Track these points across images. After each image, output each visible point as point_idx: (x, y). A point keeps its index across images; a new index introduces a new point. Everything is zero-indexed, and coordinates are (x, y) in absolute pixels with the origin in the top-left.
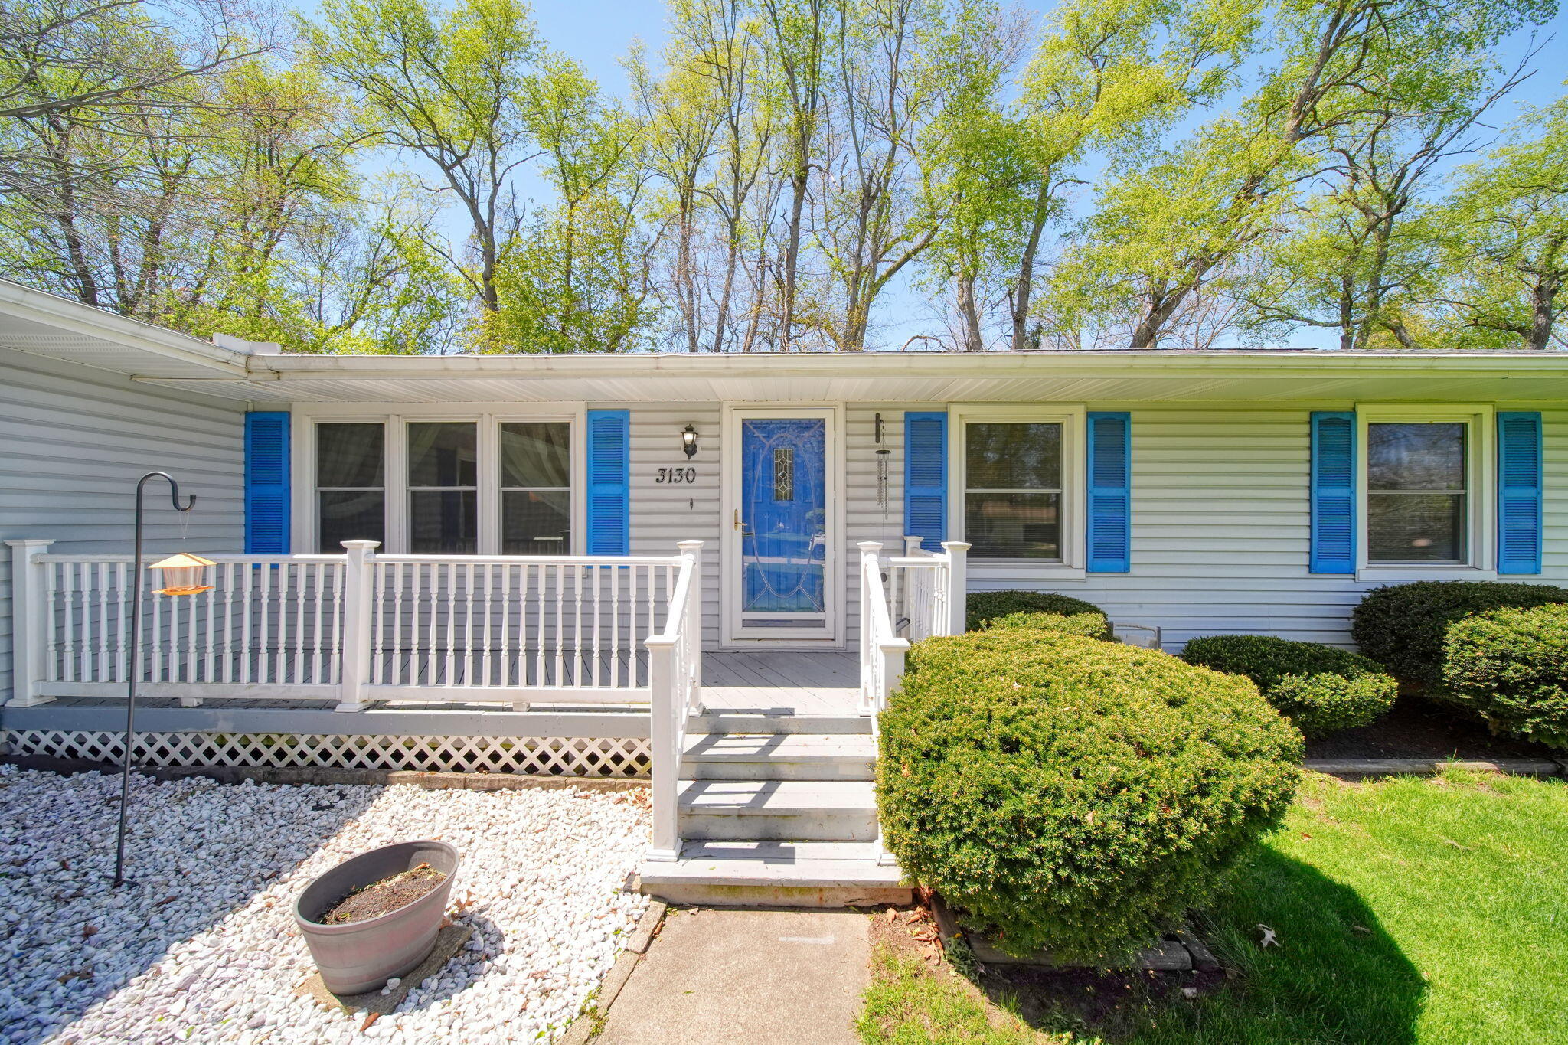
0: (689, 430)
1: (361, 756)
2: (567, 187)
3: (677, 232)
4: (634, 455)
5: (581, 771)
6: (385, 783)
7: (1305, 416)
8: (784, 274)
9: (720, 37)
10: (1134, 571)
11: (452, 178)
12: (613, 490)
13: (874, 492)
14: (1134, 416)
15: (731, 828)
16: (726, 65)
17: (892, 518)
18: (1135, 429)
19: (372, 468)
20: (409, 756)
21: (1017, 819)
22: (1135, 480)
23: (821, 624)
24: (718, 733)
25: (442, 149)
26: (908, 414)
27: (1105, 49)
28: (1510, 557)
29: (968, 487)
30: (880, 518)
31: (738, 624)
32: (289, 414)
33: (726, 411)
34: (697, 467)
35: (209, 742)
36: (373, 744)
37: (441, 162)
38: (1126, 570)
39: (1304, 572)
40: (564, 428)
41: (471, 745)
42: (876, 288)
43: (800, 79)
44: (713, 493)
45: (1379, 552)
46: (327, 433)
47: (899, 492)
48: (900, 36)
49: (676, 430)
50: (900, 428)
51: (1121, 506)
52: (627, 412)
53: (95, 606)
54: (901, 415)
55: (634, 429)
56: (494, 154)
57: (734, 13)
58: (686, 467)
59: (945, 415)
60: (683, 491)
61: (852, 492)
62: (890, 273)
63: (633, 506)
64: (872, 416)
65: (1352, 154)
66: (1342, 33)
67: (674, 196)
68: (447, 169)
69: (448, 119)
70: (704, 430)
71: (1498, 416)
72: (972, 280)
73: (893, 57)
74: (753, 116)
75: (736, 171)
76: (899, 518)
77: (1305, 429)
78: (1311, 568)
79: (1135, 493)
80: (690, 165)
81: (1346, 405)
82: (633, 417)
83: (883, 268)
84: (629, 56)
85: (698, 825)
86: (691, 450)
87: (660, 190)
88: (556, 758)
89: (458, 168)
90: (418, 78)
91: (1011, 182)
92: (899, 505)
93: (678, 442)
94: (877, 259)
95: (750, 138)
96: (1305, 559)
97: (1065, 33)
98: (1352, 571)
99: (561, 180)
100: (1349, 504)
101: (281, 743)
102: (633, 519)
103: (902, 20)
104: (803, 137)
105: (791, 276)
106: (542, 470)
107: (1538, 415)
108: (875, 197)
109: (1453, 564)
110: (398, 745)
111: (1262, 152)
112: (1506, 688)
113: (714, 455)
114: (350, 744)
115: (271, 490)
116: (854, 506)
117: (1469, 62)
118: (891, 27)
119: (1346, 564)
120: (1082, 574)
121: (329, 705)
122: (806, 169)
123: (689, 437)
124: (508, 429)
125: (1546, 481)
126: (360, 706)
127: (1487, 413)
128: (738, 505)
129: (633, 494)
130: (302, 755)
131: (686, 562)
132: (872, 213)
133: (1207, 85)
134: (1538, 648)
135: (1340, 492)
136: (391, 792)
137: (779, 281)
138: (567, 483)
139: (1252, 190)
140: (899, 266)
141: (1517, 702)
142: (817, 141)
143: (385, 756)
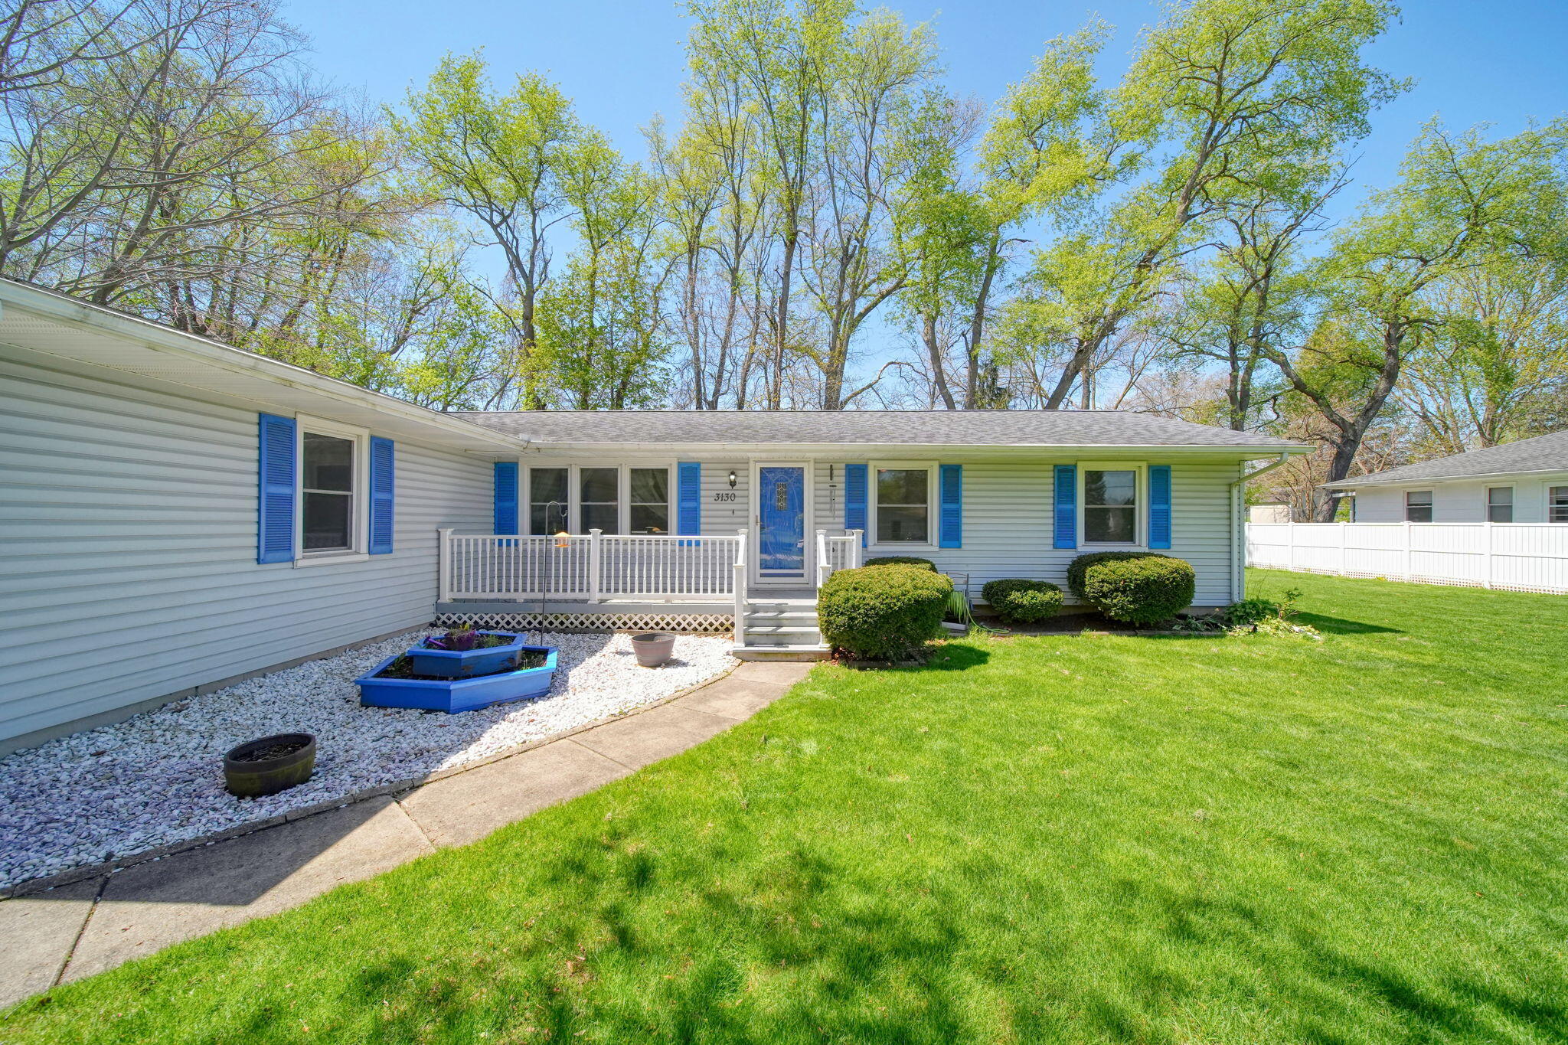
0: (733, 473)
1: (598, 623)
2: (592, 238)
3: (684, 270)
4: (702, 486)
5: (695, 629)
6: (612, 633)
7: (1051, 467)
8: (778, 319)
9: (725, 122)
10: (963, 547)
11: (499, 235)
12: (691, 504)
13: (828, 506)
14: (964, 467)
15: (764, 639)
16: (729, 144)
17: (837, 520)
18: (964, 473)
19: (562, 494)
20: (619, 624)
21: (853, 606)
22: (964, 500)
23: (802, 575)
24: (755, 612)
25: (492, 211)
26: (847, 465)
27: (1044, 130)
28: (1155, 540)
29: (879, 503)
30: (831, 520)
31: (758, 576)
32: (517, 464)
33: (752, 464)
34: (736, 493)
35: (530, 618)
36: (604, 618)
37: (491, 222)
38: (960, 547)
39: (1051, 548)
40: (664, 472)
41: (647, 619)
42: (854, 325)
43: (791, 158)
44: (745, 507)
45: (1089, 537)
46: (536, 474)
47: (843, 506)
48: (874, 123)
49: (726, 473)
50: (843, 472)
51: (957, 513)
52: (699, 464)
53: (476, 559)
54: (843, 466)
55: (703, 473)
56: (535, 216)
57: (737, 105)
58: (730, 493)
59: (866, 466)
60: (728, 505)
61: (818, 506)
62: (868, 310)
63: (703, 513)
64: (828, 466)
65: (1240, 223)
66: (1217, 139)
67: (681, 240)
68: (495, 227)
69: (499, 184)
70: (740, 473)
71: (1149, 467)
72: (934, 319)
73: (868, 140)
74: (752, 181)
75: (737, 230)
76: (843, 520)
77: (1051, 474)
78: (1055, 546)
79: (964, 507)
80: (697, 219)
81: (1073, 463)
82: (703, 466)
83: (861, 305)
84: (649, 128)
85: (751, 638)
86: (733, 484)
87: (669, 234)
88: (684, 624)
89: (504, 226)
90: (475, 153)
91: (965, 243)
92: (843, 513)
93: (726, 479)
94: (855, 296)
95: (748, 199)
96: (1051, 541)
97: (1010, 117)
98: (1075, 547)
99: (585, 229)
100: (1073, 512)
101: (562, 618)
102: (702, 520)
103: (876, 110)
104: (793, 209)
105: (783, 319)
106: (653, 495)
107: (1169, 467)
108: (852, 256)
109: (1129, 544)
110: (614, 619)
111: (1157, 230)
112: (1105, 596)
113: (745, 486)
114: (593, 618)
115: (507, 504)
116: (819, 513)
117: (1319, 161)
118: (866, 115)
119: (1071, 543)
120: (937, 549)
121: (585, 601)
122: (795, 234)
123: (732, 477)
124: (634, 472)
125: (1173, 501)
126: (597, 602)
127: (1144, 466)
128: (758, 513)
129: (702, 507)
130: (572, 623)
131: (742, 539)
132: (850, 268)
133: (1123, 165)
134: (1114, 577)
135: (1068, 507)
136: (616, 636)
137: (773, 322)
138: (666, 501)
139: (1150, 260)
140: (875, 305)
141: (1108, 601)
142: (805, 211)
143: (609, 624)
